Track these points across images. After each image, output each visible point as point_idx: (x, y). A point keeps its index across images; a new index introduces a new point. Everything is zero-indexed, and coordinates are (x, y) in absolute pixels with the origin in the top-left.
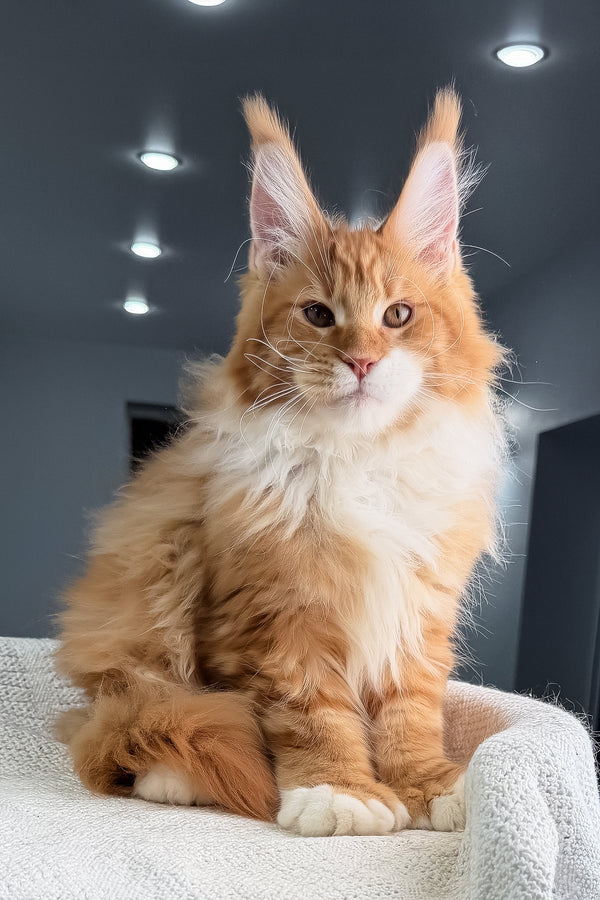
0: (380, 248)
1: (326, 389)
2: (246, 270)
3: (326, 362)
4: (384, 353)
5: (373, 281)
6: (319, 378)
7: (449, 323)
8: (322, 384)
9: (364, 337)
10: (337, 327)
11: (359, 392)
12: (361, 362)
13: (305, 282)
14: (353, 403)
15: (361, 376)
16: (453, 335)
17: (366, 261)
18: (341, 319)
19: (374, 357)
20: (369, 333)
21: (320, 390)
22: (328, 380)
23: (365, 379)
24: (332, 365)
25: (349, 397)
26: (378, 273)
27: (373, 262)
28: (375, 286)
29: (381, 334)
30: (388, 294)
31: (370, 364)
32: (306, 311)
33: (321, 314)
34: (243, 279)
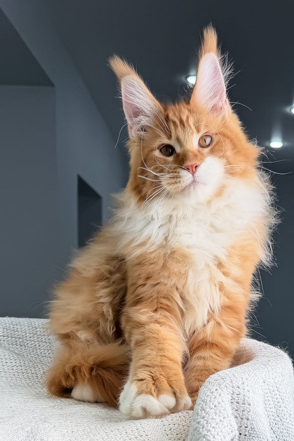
0: (190, 111)
1: (178, 184)
2: (129, 139)
3: (176, 172)
4: (202, 160)
5: (189, 126)
6: (173, 181)
7: (231, 141)
8: (176, 183)
9: (191, 154)
10: (177, 154)
11: (194, 181)
12: (192, 166)
13: (157, 136)
14: (192, 188)
15: (193, 173)
16: (234, 146)
17: (184, 118)
18: (178, 149)
19: (197, 163)
20: (193, 152)
21: (176, 186)
22: (178, 180)
23: (195, 175)
24: (179, 173)
25: (190, 185)
26: (191, 121)
27: (188, 118)
28: (191, 128)
29: (199, 152)
30: (198, 131)
31: (196, 167)
32: (161, 150)
33: (168, 150)
34: (128, 143)
